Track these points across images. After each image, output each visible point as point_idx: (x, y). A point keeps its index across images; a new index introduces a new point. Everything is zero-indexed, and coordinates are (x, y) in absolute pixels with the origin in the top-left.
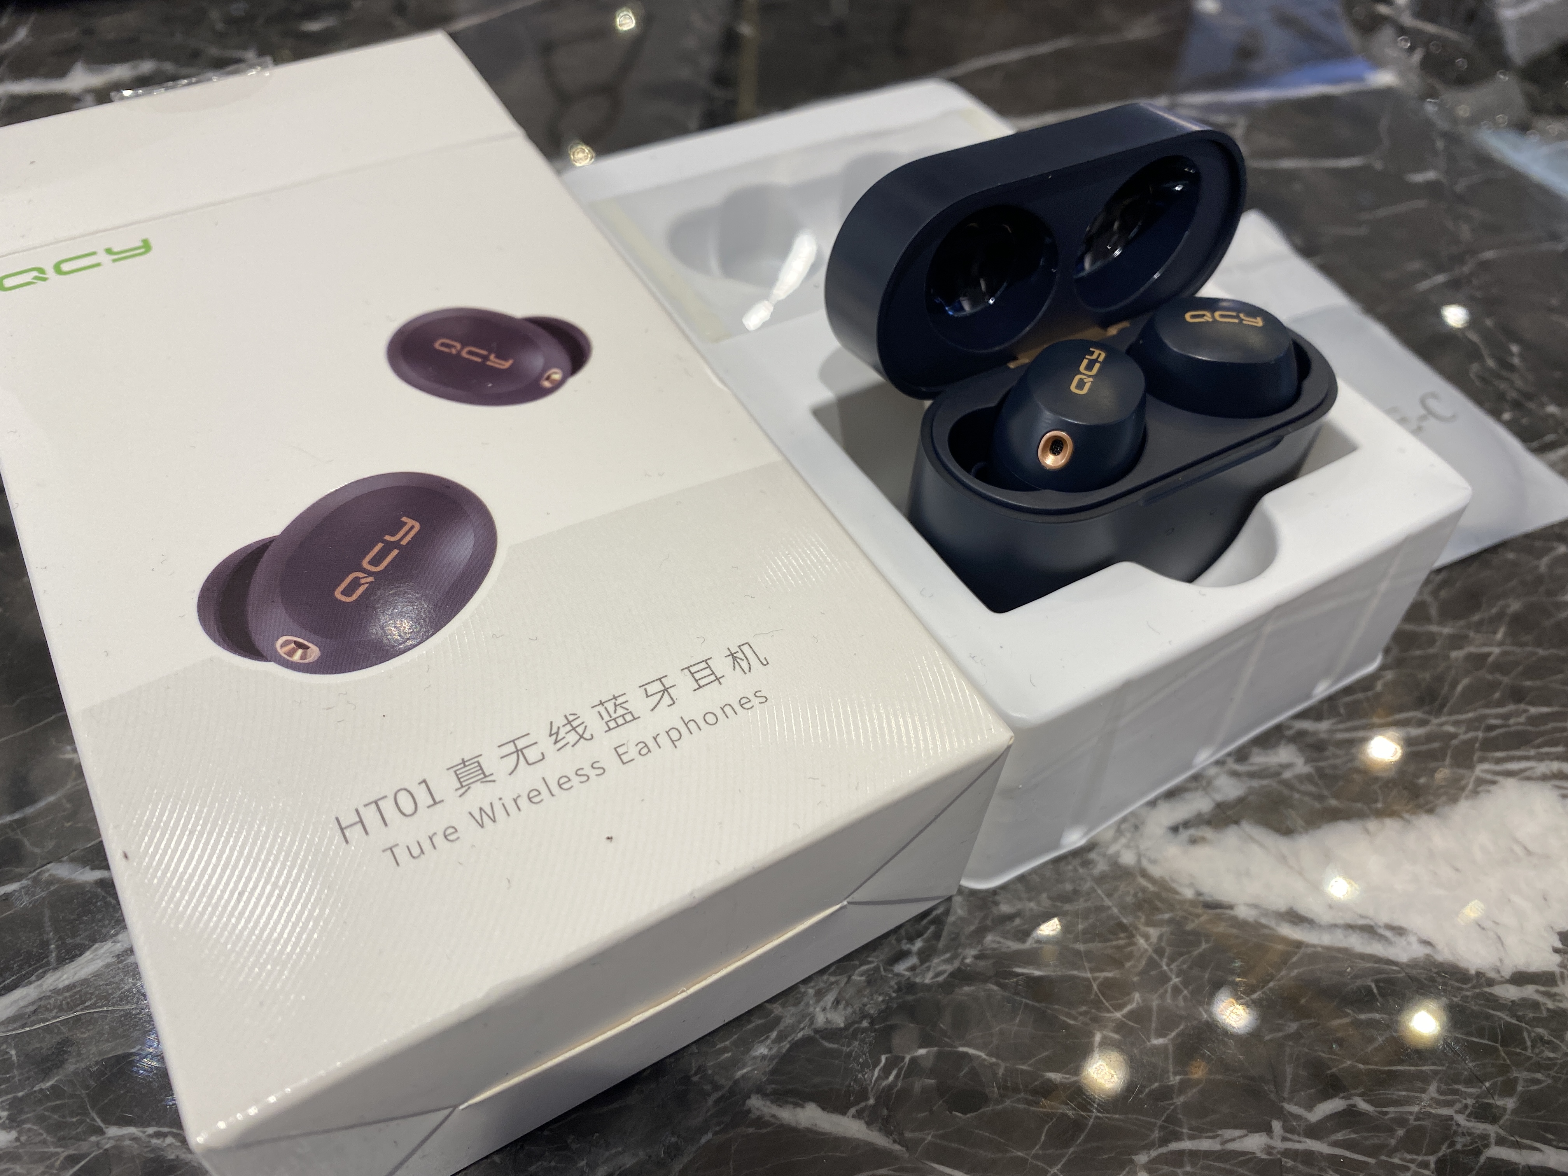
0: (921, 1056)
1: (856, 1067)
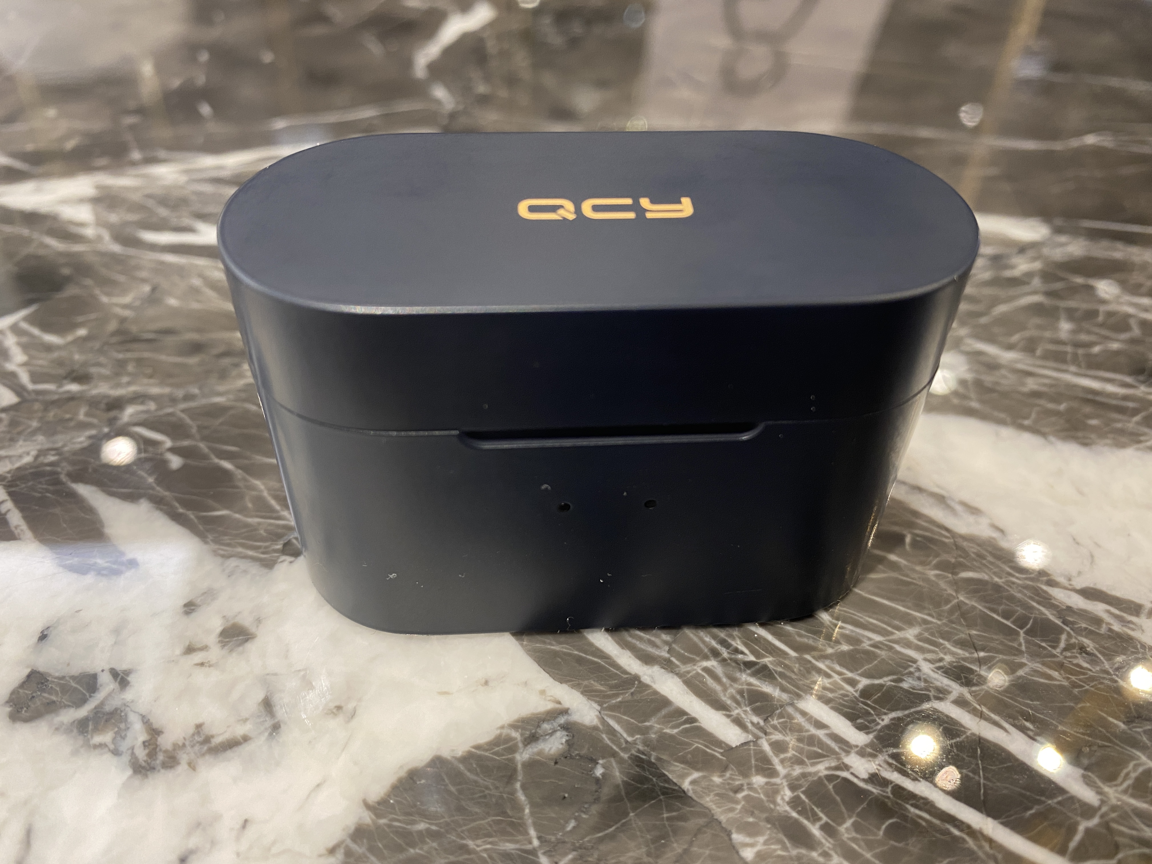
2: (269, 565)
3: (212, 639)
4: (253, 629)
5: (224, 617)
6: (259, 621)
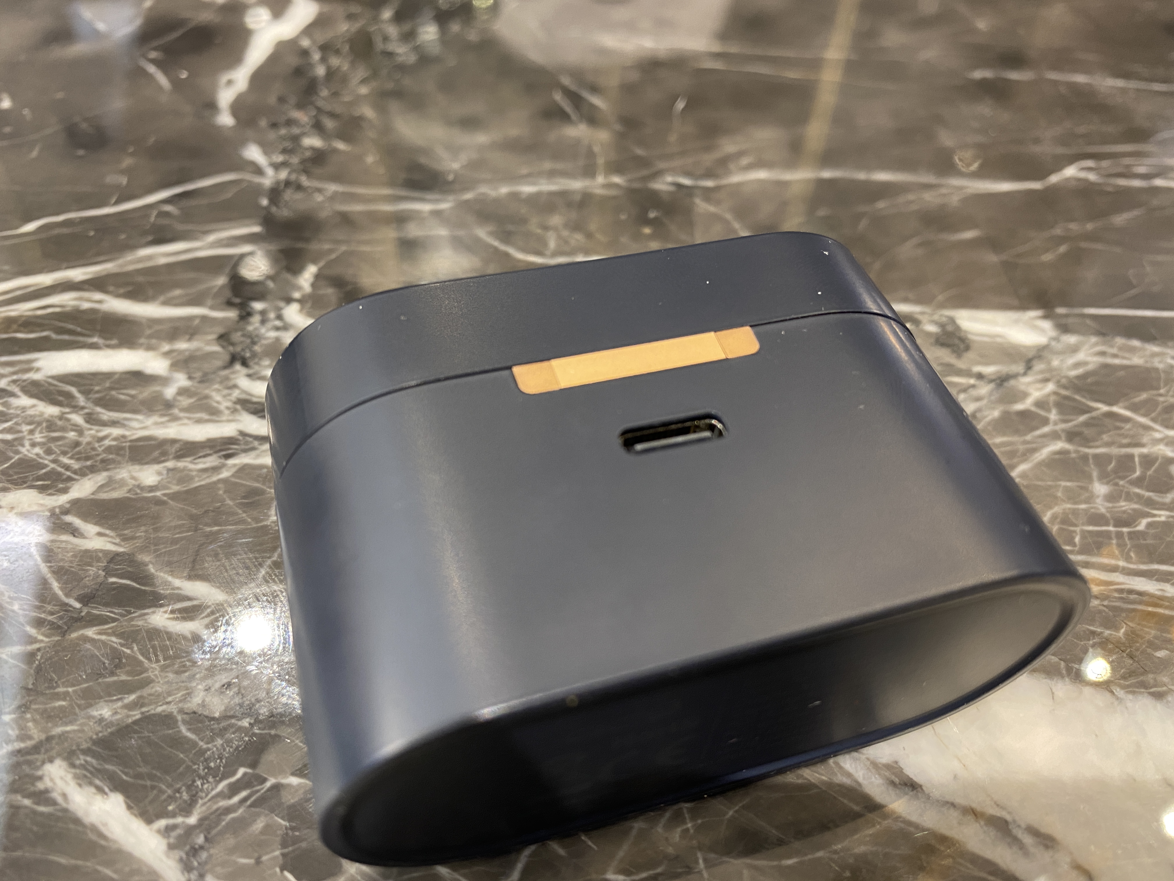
0: (289, 786)
1: (201, 772)
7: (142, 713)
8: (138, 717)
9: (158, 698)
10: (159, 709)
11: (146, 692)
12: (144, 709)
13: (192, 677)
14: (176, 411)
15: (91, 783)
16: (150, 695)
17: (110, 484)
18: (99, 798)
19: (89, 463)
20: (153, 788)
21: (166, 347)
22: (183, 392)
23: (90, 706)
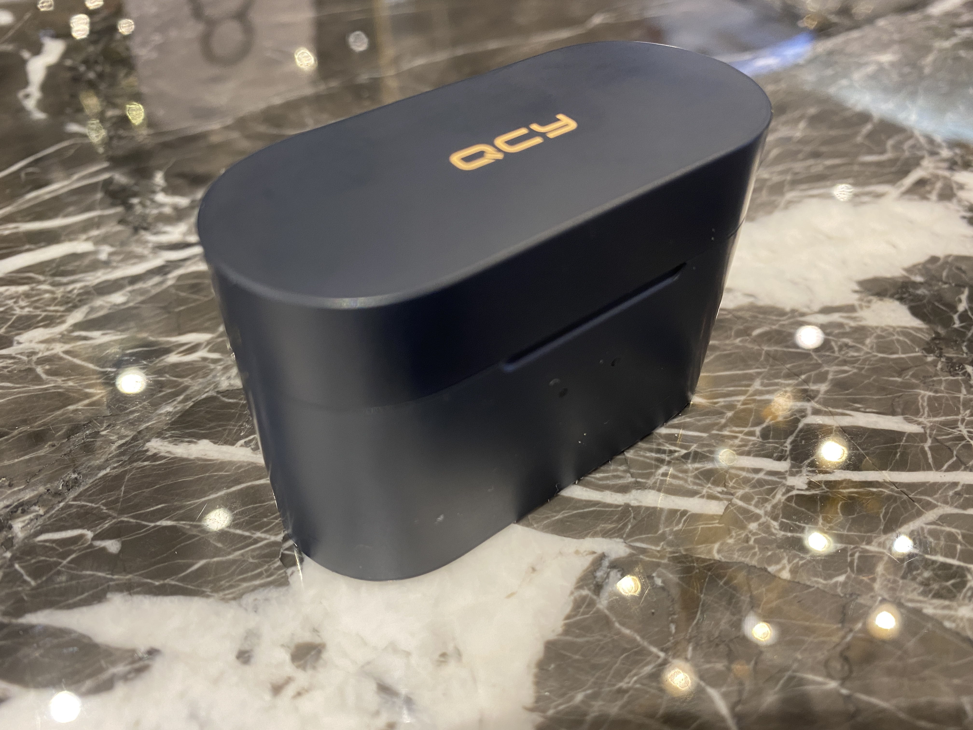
2: (283, 582)
3: (289, 669)
4: (317, 640)
5: (283, 646)
6: (315, 631)
7: (193, 402)
8: (192, 404)
9: (199, 392)
10: (204, 396)
11: (188, 392)
12: (193, 400)
13: (215, 376)
14: (114, 264)
15: (182, 442)
16: (192, 392)
17: (92, 310)
18: (192, 445)
19: (70, 305)
20: (225, 430)
21: (84, 237)
22: (111, 254)
23: (156, 410)
